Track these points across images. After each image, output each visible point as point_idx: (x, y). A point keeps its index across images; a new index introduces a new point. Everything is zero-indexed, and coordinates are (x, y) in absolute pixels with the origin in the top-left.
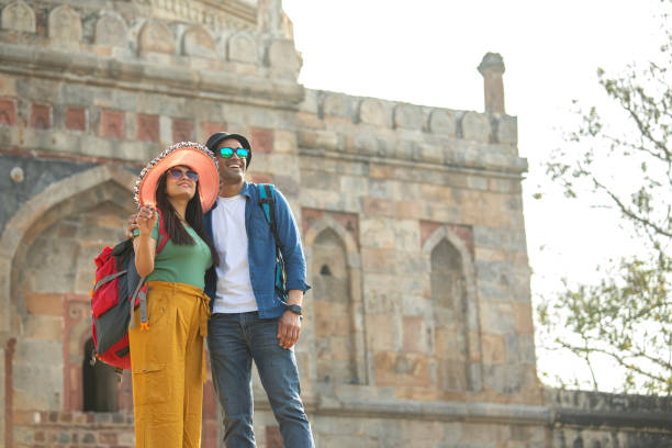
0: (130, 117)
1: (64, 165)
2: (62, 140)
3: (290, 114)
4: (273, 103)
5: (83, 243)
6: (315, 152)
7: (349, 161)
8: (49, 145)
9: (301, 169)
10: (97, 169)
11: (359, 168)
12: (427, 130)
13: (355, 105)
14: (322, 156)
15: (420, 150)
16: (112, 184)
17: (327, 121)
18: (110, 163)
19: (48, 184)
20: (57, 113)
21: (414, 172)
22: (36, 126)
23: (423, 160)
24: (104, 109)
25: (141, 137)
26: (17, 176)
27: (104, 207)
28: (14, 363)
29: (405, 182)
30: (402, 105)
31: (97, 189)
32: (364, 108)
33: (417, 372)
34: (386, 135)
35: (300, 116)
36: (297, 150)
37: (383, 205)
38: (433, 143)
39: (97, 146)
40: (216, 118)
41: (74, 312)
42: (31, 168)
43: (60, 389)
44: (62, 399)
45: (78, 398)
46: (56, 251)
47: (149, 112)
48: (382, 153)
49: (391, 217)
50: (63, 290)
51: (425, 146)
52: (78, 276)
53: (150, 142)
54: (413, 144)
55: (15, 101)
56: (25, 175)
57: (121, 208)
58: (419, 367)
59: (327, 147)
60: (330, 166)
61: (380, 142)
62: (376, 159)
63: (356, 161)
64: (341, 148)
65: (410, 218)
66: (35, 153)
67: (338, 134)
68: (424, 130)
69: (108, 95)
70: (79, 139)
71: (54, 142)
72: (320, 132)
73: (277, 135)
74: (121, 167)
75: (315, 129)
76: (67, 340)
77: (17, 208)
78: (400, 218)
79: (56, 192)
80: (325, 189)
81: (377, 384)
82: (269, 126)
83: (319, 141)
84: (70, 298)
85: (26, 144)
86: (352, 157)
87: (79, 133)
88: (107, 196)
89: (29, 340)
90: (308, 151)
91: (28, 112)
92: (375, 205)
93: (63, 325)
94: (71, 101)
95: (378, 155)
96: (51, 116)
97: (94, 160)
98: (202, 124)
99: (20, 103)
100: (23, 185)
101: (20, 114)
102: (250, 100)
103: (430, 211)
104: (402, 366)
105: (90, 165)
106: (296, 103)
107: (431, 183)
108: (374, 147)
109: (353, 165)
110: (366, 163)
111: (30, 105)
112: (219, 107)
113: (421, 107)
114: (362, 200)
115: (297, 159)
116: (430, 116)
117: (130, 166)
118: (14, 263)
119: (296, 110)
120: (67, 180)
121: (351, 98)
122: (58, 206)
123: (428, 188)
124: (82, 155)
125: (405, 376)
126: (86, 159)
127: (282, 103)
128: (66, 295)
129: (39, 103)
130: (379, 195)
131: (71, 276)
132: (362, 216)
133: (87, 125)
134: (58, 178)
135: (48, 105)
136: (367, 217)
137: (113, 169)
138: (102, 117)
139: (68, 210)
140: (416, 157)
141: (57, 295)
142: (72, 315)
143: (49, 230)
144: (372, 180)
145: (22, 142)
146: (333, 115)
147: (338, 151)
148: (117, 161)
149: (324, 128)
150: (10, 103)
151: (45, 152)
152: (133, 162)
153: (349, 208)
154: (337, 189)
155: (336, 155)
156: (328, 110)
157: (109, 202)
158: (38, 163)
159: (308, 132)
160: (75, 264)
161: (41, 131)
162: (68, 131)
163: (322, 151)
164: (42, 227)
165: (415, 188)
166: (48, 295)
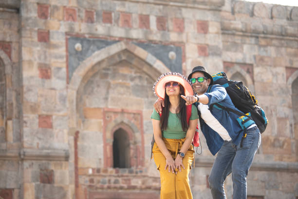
0: (134, 16)
1: (102, 42)
2: (101, 29)
3: (217, 12)
4: (208, 7)
5: (112, 82)
6: (230, 32)
7: (248, 36)
8: (94, 32)
9: (223, 41)
10: (119, 44)
11: (253, 40)
12: (290, 19)
13: (251, 7)
14: (234, 34)
15: (286, 30)
16: (126, 51)
17: (236, 16)
18: (125, 40)
19: (93, 51)
20: (97, 14)
21: (283, 42)
22: (87, 22)
23: (287, 35)
24: (122, 12)
25: (141, 27)
26: (78, 48)
27: (121, 63)
28: (79, 143)
29: (277, 47)
30: (276, 6)
31: (119, 54)
32: (256, 8)
33: (285, 147)
34: (268, 22)
35: (223, 14)
36: (220, 32)
37: (266, 59)
38: (292, 26)
39: (118, 32)
40: (179, 16)
41: (108, 117)
42: (85, 44)
43: (102, 157)
44: (102, 161)
45: (111, 161)
46: (98, 86)
47: (144, 13)
48: (265, 32)
49: (270, 66)
50: (102, 106)
51: (288, 27)
52: (109, 99)
53: (145, 29)
54: (282, 26)
55: (76, 9)
56: (82, 47)
57: (131, 64)
58: (286, 144)
59: (236, 30)
60: (238, 40)
61: (264, 26)
62: (262, 35)
63: (252, 36)
64: (244, 30)
65: (280, 66)
66: (87, 36)
67: (242, 23)
68: (288, 19)
69: (124, 5)
70: (109, 29)
71: (96, 30)
72: (232, 22)
73: (210, 24)
74: (130, 42)
75: (230, 20)
76: (105, 132)
77: (79, 64)
78: (275, 66)
79: (98, 55)
80: (236, 51)
81: (264, 153)
82: (206, 19)
83: (232, 26)
84: (106, 110)
85: (82, 32)
86: (249, 34)
87: (109, 25)
88: (124, 58)
89: (85, 132)
90: (226, 32)
91: (83, 15)
92: (262, 59)
93: (102, 124)
94: (105, 8)
95: (263, 33)
96: (95, 17)
97: (117, 39)
98: (172, 19)
99: (79, 10)
100: (81, 52)
101: (79, 16)
102: (196, 6)
103: (291, 62)
104: (277, 144)
105: (115, 42)
106: (220, 7)
107: (292, 48)
108: (261, 29)
109: (250, 39)
110: (257, 37)
111: (84, 11)
112: (180, 10)
113: (286, 7)
114: (255, 57)
115: (221, 36)
116: (291, 11)
117: (135, 41)
118: (78, 92)
119: (220, 11)
120: (103, 49)
121: (249, 3)
122: (99, 63)
123: (289, 50)
124: (111, 37)
125: (279, 149)
126: (113, 39)
127: (213, 7)
128: (104, 109)
129: (88, 10)
130: (264, 54)
131: (106, 99)
132: (255, 65)
133: (113, 21)
134: (99, 48)
135: (93, 11)
136: (258, 66)
137: (127, 43)
138: (121, 17)
139: (104, 65)
140: (284, 33)
141: (99, 109)
142: (107, 118)
143: (95, 75)
144: (260, 46)
145: (80, 30)
146: (239, 12)
147: (242, 31)
148: (129, 39)
149: (235, 20)
150: (74, 10)
151: (92, 35)
152: (136, 40)
153: (248, 62)
154: (242, 52)
155: (241, 33)
156: (236, 10)
157: (124, 60)
158: (89, 41)
159: (226, 22)
160: (108, 93)
161: (90, 24)
162: (104, 25)
163: (234, 32)
164: (91, 74)
165: (283, 50)
166: (95, 109)
